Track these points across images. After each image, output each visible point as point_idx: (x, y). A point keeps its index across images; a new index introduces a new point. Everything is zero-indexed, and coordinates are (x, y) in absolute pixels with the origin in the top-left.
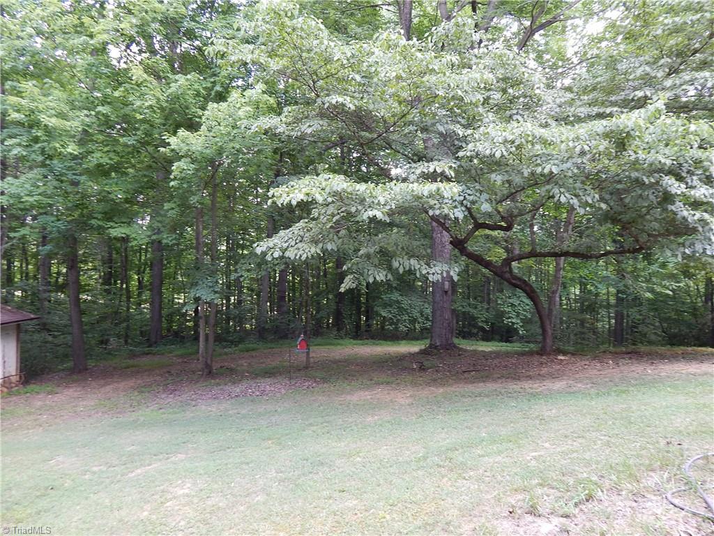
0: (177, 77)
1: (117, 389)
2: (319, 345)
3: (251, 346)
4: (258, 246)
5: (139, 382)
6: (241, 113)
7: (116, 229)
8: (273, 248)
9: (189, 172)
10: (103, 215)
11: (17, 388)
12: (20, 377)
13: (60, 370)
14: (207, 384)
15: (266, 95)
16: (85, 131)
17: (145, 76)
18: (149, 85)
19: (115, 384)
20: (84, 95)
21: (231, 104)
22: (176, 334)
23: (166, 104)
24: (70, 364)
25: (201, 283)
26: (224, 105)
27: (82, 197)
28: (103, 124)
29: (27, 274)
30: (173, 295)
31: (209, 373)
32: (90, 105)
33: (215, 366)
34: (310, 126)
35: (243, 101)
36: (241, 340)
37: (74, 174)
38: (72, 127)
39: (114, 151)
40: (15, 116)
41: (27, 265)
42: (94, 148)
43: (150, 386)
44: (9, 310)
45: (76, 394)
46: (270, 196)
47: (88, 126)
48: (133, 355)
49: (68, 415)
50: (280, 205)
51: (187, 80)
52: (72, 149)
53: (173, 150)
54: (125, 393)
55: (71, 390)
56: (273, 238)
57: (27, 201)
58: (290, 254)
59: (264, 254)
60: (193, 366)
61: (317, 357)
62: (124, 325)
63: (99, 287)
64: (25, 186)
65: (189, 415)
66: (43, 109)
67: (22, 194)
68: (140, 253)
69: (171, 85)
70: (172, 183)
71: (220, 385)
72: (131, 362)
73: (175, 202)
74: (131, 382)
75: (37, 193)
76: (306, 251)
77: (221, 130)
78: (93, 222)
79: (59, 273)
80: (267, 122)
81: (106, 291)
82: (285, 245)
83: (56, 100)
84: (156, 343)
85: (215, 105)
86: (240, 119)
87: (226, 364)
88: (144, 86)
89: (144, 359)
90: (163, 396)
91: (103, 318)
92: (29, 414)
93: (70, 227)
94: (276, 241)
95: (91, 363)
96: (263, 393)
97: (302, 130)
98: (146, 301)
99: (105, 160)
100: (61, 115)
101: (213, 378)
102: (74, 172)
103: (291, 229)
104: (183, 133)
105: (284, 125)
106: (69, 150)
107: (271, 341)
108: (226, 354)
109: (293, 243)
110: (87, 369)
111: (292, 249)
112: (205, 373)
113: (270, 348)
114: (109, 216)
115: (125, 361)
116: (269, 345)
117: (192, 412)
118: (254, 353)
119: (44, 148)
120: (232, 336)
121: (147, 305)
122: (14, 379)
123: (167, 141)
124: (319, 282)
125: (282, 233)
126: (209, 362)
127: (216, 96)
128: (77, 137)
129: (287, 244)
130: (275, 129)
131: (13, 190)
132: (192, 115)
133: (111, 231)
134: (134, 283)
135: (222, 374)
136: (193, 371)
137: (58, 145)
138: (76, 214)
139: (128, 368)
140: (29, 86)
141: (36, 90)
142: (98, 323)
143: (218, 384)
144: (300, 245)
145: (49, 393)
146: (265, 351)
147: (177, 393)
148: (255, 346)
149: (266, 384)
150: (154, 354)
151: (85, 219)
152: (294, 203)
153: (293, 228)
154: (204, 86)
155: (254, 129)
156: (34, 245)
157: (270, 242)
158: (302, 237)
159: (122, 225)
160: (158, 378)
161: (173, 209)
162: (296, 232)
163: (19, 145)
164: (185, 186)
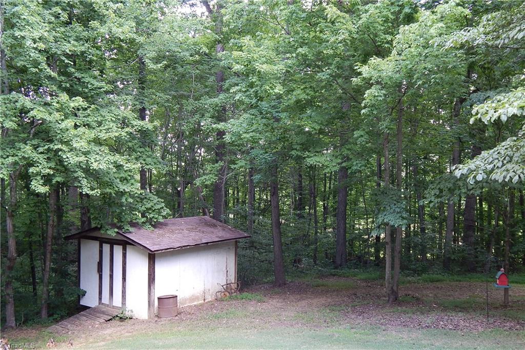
0: (367, 7)
1: (311, 305)
2: (517, 283)
3: (435, 276)
4: (456, 168)
5: (329, 300)
6: (433, 31)
7: (311, 159)
8: (475, 171)
9: (380, 98)
10: (301, 146)
11: (235, 293)
12: (238, 285)
13: (265, 283)
14: (394, 310)
15: (459, 7)
16: (288, 72)
17: (339, 12)
18: (342, 20)
19: (309, 300)
20: (287, 41)
21: (423, 24)
22: (359, 258)
23: (357, 35)
24: (272, 278)
25: (389, 208)
26: (414, 26)
27: (284, 131)
28: (302, 64)
29: (238, 200)
30: (354, 221)
31: (396, 300)
32: (291, 48)
33: (401, 294)
34: (520, 31)
35: (435, 17)
36: (424, 270)
37: (277, 112)
38: (278, 70)
39: (311, 87)
40: (237, 67)
41: (238, 192)
42: (294, 86)
43: (340, 305)
44: (229, 229)
45: (279, 305)
46: (474, 114)
47: (290, 67)
48: (322, 276)
49: (274, 322)
50: (486, 123)
51: (377, 8)
52: (279, 89)
53: (364, 79)
54: (318, 309)
55: (274, 301)
56: (474, 160)
57: (244, 138)
58: (498, 176)
59: (464, 177)
60: (378, 291)
61: (515, 296)
62: (313, 247)
63: (292, 211)
64: (243, 125)
65: (380, 338)
66: (257, 58)
67: (241, 132)
68: (325, 181)
69: (361, 16)
70: (363, 111)
71: (407, 313)
72: (320, 281)
73: (364, 130)
74: (322, 300)
75: (251, 130)
76: (518, 172)
77: (412, 52)
78: (293, 152)
79: (260, 199)
80: (463, 36)
81: (298, 215)
82: (490, 167)
83: (266, 49)
84: (340, 266)
85: (407, 27)
86: (432, 37)
87: (410, 292)
88: (337, 22)
89: (331, 280)
90: (353, 317)
91: (295, 240)
92: (246, 316)
93: (274, 158)
94: (478, 163)
95: (289, 279)
96: (456, 327)
97: (511, 36)
98: (330, 226)
99: (303, 96)
100: (270, 62)
101: (400, 304)
102: (277, 110)
103: (496, 149)
104: (375, 61)
105: (482, 35)
106: (276, 91)
107: (459, 273)
108: (409, 282)
109: (500, 164)
110: (285, 284)
111: (499, 171)
112: (391, 299)
113: (457, 281)
114: (305, 147)
115: (316, 280)
116: (456, 277)
117: (383, 336)
118: (438, 284)
119: (257, 92)
120: (414, 265)
121: (331, 230)
122: (234, 286)
123: (359, 70)
124: (513, 211)
125: (484, 154)
126: (395, 288)
127: (404, 18)
128: (282, 79)
129: (492, 166)
130: (473, 41)
131: (235, 129)
132: (380, 42)
133: (308, 160)
134: (320, 209)
135: (408, 303)
136: (378, 296)
137: (268, 88)
138: (280, 146)
139: (319, 286)
140: (246, 40)
141: (252, 43)
142: (291, 244)
143: (405, 312)
144: (509, 166)
145: (259, 301)
146: (452, 283)
147: (366, 315)
148: (440, 277)
149: (459, 318)
150: (340, 276)
151: (286, 150)
152: (504, 118)
153: (498, 148)
154: (392, 11)
155: (449, 44)
156: (242, 176)
157: (472, 164)
158: (511, 158)
159: (317, 154)
160: (345, 299)
161: (362, 136)
162: (503, 152)
163: (240, 91)
164: (375, 112)
